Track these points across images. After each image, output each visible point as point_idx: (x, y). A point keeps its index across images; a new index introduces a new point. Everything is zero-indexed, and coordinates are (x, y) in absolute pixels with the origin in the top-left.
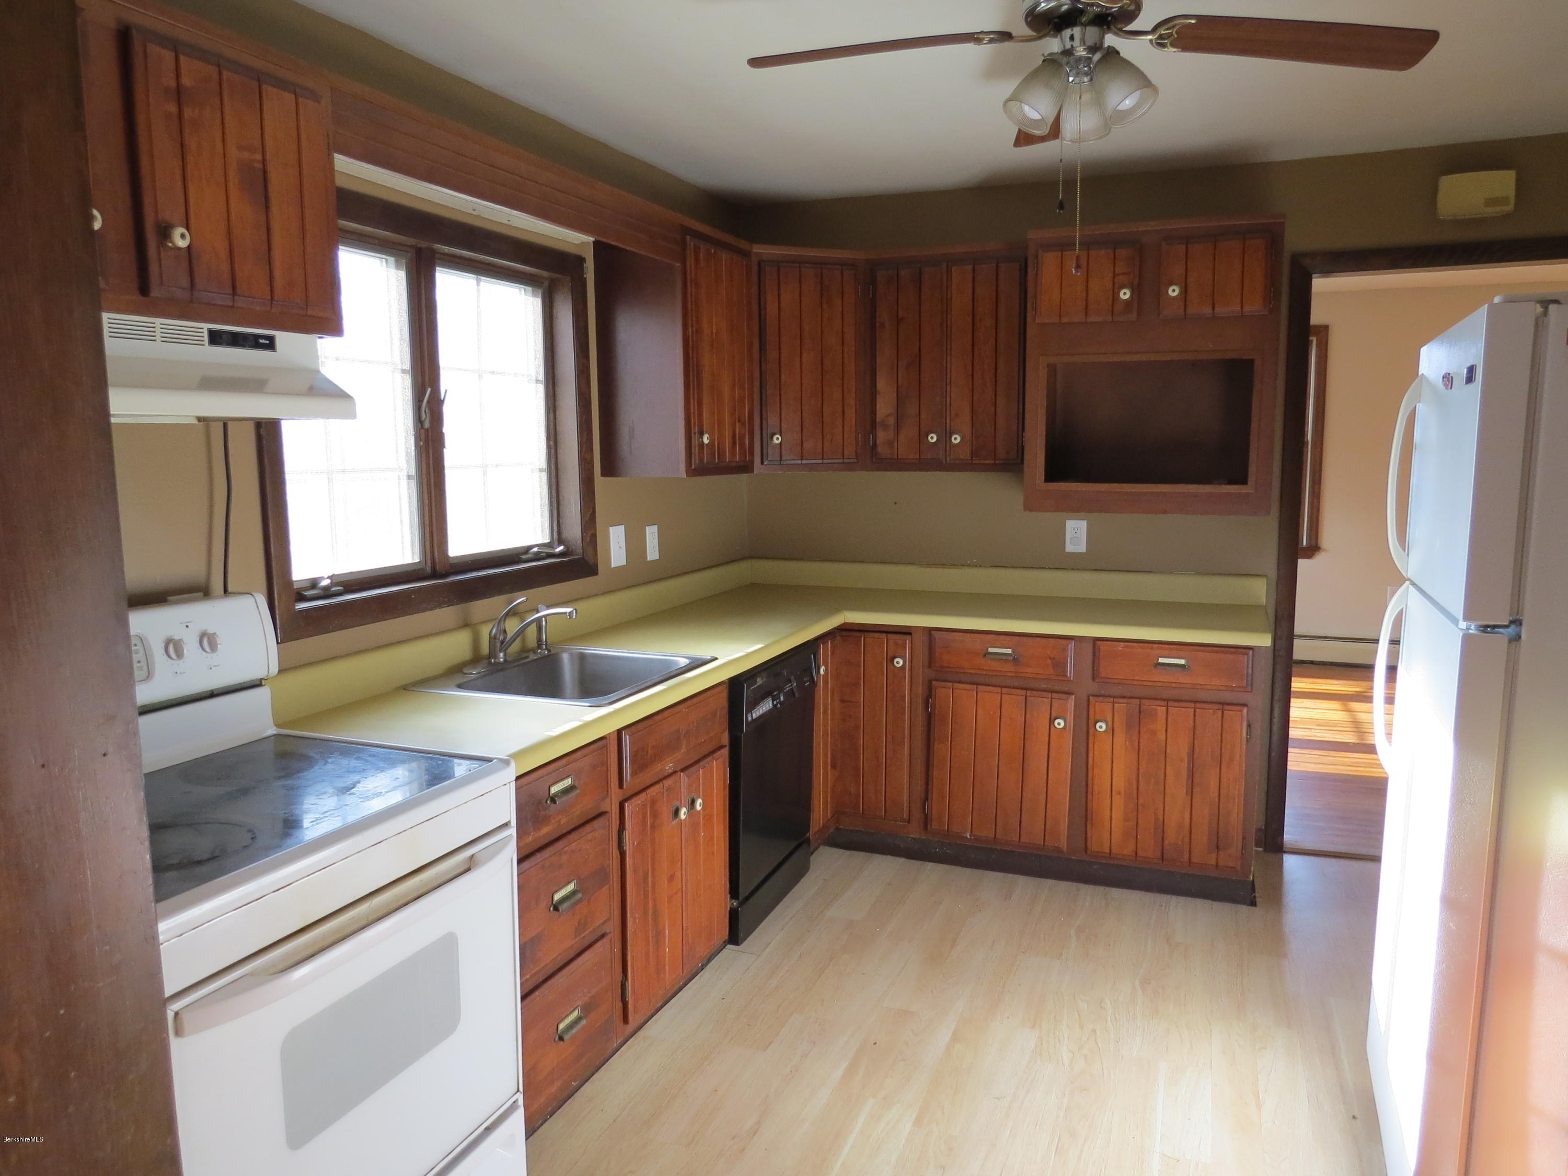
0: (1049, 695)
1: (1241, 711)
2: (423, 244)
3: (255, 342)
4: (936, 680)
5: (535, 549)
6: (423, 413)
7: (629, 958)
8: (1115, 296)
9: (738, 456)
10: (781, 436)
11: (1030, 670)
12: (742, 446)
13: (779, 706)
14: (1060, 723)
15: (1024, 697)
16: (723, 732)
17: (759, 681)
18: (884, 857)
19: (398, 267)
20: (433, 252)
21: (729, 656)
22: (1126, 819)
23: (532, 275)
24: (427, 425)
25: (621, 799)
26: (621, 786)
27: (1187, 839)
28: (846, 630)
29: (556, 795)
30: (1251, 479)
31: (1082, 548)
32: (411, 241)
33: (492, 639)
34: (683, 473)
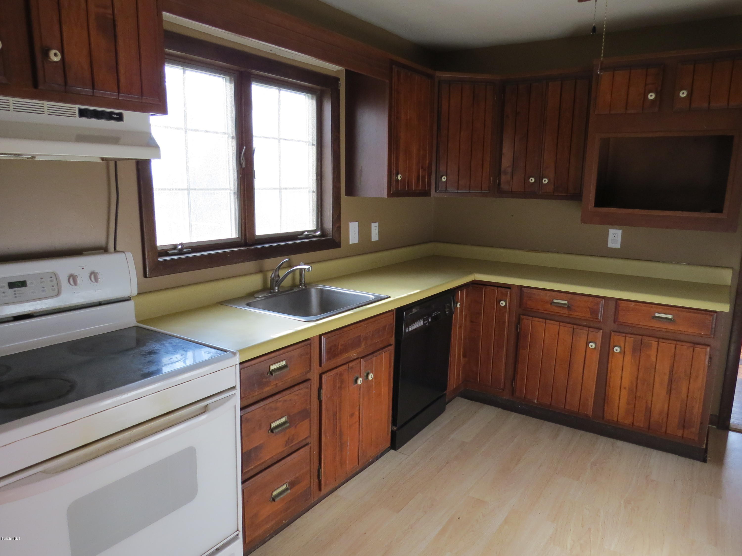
0: (587, 329)
1: (706, 349)
2: (243, 70)
3: (109, 116)
4: (523, 315)
5: (306, 233)
6: (242, 160)
7: (323, 457)
8: (645, 96)
9: (420, 187)
10: (447, 177)
11: (577, 314)
12: (423, 181)
13: (427, 324)
14: (592, 345)
15: (572, 329)
16: (391, 337)
17: (414, 311)
18: (490, 406)
19: (230, 82)
20: (250, 74)
21: (397, 296)
22: (628, 404)
23: (309, 87)
24: (244, 166)
25: (321, 372)
26: (320, 365)
27: (665, 419)
28: (475, 284)
29: (274, 370)
30: (725, 211)
31: (618, 245)
32: (236, 67)
33: (272, 279)
34: (385, 196)
